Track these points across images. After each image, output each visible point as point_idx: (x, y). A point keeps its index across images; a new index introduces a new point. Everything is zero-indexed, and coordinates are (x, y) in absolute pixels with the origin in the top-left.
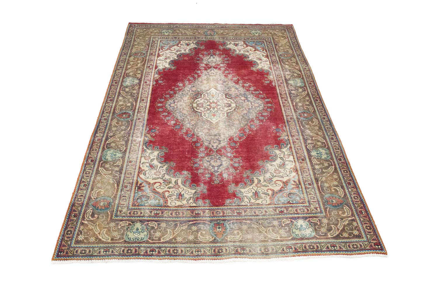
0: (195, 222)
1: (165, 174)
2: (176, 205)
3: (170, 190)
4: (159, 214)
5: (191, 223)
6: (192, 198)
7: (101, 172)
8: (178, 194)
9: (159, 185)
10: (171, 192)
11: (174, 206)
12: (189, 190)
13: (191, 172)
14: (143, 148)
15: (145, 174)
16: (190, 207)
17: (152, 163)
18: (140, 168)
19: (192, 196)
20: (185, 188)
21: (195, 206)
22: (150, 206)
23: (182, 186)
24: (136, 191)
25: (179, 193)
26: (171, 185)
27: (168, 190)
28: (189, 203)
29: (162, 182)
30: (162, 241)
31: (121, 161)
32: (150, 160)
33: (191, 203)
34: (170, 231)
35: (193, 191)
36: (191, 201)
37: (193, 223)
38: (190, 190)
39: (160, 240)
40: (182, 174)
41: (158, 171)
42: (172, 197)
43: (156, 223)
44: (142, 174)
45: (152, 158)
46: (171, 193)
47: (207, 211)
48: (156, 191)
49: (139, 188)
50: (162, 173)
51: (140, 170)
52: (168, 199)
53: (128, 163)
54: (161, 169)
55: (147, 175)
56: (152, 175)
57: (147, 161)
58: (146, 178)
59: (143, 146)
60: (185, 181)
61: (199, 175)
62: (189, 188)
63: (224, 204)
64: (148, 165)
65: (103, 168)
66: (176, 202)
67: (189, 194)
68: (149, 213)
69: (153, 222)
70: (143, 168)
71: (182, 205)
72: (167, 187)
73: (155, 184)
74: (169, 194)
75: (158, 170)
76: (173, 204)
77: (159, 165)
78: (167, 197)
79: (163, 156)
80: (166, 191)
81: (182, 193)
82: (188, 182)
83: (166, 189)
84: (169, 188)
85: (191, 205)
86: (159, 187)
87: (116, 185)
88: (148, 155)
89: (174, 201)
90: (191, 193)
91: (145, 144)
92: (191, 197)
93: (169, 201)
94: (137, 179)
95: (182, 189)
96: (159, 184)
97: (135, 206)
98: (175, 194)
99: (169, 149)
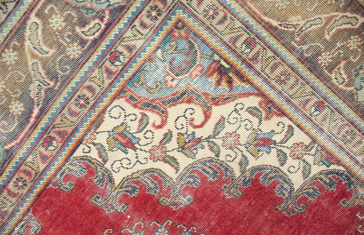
0: (32, 120)
1: (217, 156)
2: (107, 115)
3: (159, 134)
4: (113, 63)
5: (36, 111)
6: (100, 160)
7: (348, 14)
8: (134, 141)
9: (192, 120)
10: (153, 130)
11: (109, 109)
12: (129, 173)
13: (175, 212)
14: (338, 162)
15: (252, 111)
16: (80, 142)
17: (274, 151)
18: (282, 113)
19: (108, 166)
20: (139, 167)
21: (74, 151)
22: (150, 59)
23: (151, 165)
24: (216, 57)
25: (137, 145)
26: (173, 144)
27: (165, 130)
28: (91, 146)
29: (196, 130)
30: (33, 18)
31: (341, 86)
32: (287, 152)
33: (87, 149)
34: (47, 53)
35: (118, 178)
36: (94, 154)
37: (34, 115)
38: (124, 173)
39: (37, 15)
40: (185, 189)
41: (239, 146)
42: (137, 123)
43: (91, 38)
44: (257, 105)
45: (290, 161)
46: (149, 127)
47: (42, 167)
48: (183, 102)
49: (221, 71)
50: (224, 152)
51: (273, 109)
52: (137, 111)
53: (321, 99)
54: (239, 157)
55: (245, 115)
56: (238, 124)
57: (289, 143)
58: (241, 106)
59: (347, 169)
60: (160, 182)
61: (156, 223)
62: (135, 176)
63: (33, 212)
64: (278, 138)
65: (357, 26)
66: (118, 122)
67: (118, 164)
68: (132, 43)
69: (97, 34)
70: (275, 119)
71: (98, 127)
72: (175, 133)
73: (205, 113)
74: (151, 121)
75: (243, 148)
76: (115, 112)
77: (253, 163)
78: (147, 113)
79: (275, 187)
80: (164, 122)
81: (130, 151)
82: (152, 186)
83: (170, 125)
84: (166, 135)
85: (81, 147)
86: (189, 117)
87: (275, 23)
88: (310, 159)
89: (121, 120)
90: (117, 170)
91: (347, 176)
92: (105, 162)
93: (130, 109)
94: (251, 84)
95: (143, 161)
96: (197, 122)
97: (176, 26)
98: (140, 135)
99: (285, 217)
